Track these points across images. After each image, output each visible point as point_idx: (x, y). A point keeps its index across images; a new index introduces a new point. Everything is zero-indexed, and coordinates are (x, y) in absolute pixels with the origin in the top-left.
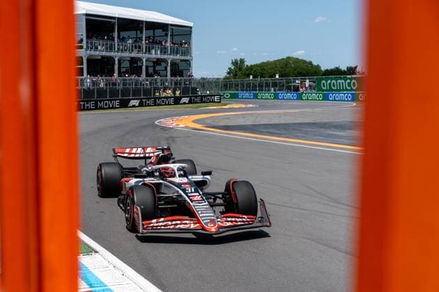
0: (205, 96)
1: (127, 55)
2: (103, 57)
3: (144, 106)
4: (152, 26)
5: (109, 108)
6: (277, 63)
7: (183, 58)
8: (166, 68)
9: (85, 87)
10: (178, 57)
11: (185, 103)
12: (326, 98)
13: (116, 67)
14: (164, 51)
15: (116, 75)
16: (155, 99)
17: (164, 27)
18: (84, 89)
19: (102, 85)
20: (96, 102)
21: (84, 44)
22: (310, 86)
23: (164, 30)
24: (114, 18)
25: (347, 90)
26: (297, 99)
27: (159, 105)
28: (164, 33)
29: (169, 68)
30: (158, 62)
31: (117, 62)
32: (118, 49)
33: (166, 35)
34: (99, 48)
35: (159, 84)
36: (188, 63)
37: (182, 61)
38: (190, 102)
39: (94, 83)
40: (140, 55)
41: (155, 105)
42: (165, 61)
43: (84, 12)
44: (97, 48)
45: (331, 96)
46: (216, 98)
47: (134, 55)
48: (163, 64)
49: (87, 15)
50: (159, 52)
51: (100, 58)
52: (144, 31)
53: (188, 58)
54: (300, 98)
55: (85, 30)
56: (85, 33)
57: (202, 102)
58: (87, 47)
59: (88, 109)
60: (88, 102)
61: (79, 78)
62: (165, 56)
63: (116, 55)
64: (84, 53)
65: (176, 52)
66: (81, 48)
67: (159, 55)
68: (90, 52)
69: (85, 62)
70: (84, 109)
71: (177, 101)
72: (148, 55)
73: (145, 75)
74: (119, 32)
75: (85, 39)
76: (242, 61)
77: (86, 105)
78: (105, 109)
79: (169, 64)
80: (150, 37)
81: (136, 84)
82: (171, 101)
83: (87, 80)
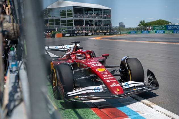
0: (115, 32)
1: (88, 19)
2: (80, 20)
3: (93, 35)
4: (96, 9)
5: (81, 36)
6: (156, 22)
7: (108, 20)
8: (102, 23)
9: (73, 29)
10: (106, 20)
11: (108, 35)
12: (156, 32)
13: (84, 23)
14: (101, 17)
16: (97, 33)
17: (101, 10)
18: (72, 30)
20: (77, 34)
21: (73, 16)
22: (152, 29)
23: (101, 11)
24: (83, 7)
25: (162, 30)
27: (98, 35)
28: (101, 12)
29: (103, 23)
30: (100, 21)
31: (84, 21)
32: (85, 17)
33: (102, 12)
34: (78, 17)
35: (99, 28)
36: (110, 21)
38: (110, 34)
39: (77, 28)
40: (93, 19)
42: (101, 21)
43: (73, 5)
46: (119, 33)
47: (91, 19)
48: (101, 22)
49: (74, 6)
50: (99, 18)
51: (78, 20)
52: (94, 11)
53: (110, 20)
54: (149, 33)
55: (73, 11)
56: (73, 12)
57: (114, 34)
58: (74, 17)
59: (74, 36)
60: (73, 34)
61: (71, 26)
62: (101, 19)
63: (84, 19)
64: (73, 18)
65: (105, 18)
66: (72, 17)
67: (99, 19)
68: (75, 18)
69: (73, 21)
70: (72, 36)
71: (105, 34)
72: (95, 19)
73: (94, 26)
74: (85, 11)
75: (73, 14)
76: (144, 21)
77: (73, 35)
78: (80, 36)
79: (103, 22)
80: (97, 13)
81: (91, 28)
82: (103, 34)
83: (74, 27)
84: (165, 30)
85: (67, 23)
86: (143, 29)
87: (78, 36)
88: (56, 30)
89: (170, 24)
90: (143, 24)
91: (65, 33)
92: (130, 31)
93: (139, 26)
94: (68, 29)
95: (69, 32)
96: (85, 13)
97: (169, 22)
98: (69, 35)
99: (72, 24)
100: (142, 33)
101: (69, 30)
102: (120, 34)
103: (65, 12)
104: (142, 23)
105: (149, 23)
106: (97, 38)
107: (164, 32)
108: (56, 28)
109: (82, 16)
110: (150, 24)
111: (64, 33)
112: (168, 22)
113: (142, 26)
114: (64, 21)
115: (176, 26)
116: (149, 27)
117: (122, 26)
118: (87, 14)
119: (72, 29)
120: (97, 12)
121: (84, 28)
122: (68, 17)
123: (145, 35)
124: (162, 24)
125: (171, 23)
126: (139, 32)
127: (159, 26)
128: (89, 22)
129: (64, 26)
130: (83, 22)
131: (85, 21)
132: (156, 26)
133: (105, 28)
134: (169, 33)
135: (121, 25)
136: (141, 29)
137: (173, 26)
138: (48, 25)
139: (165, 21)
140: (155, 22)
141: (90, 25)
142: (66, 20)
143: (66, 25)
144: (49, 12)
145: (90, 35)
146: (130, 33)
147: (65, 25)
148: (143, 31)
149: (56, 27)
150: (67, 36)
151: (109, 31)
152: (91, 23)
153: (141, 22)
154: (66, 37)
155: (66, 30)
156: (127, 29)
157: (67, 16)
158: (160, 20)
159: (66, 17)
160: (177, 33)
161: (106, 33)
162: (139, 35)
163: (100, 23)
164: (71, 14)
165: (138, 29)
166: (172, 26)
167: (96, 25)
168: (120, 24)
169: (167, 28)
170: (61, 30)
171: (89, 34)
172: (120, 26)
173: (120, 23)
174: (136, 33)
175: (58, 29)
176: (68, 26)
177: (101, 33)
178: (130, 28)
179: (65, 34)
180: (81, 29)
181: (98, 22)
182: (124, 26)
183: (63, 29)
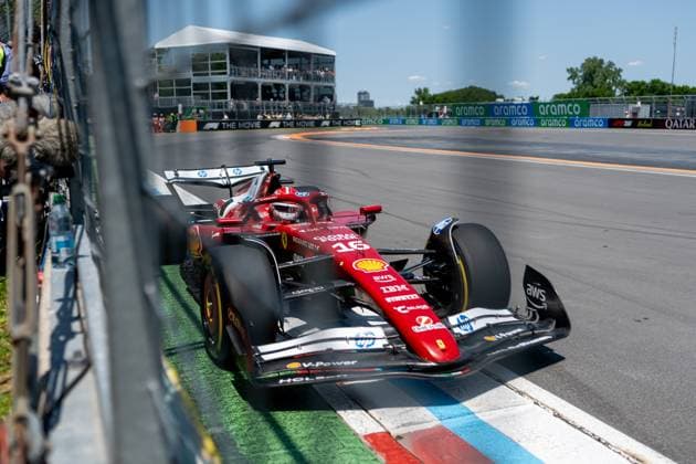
0: (345, 120)
1: (270, 81)
2: (248, 83)
4: (293, 54)
5: (250, 128)
6: (460, 93)
7: (326, 84)
8: (309, 94)
10: (320, 84)
11: (325, 126)
12: (460, 123)
13: (260, 91)
14: (307, 78)
15: (259, 99)
17: (307, 55)
19: (245, 108)
20: (237, 122)
21: (228, 71)
22: (448, 113)
23: (307, 59)
24: (257, 47)
25: (476, 116)
26: (437, 124)
27: (299, 127)
28: (307, 62)
29: (312, 94)
30: (303, 88)
31: (260, 88)
32: (262, 75)
33: (309, 63)
34: (244, 73)
35: (301, 108)
36: (332, 88)
37: (326, 87)
38: (331, 125)
39: (238, 106)
40: (283, 82)
41: (295, 126)
42: (308, 87)
43: (227, 41)
44: (240, 74)
45: (464, 122)
46: (357, 123)
47: (278, 81)
48: (308, 90)
49: (230, 44)
50: (301, 79)
51: (243, 83)
52: (287, 59)
53: (332, 85)
54: (439, 123)
55: (228, 58)
56: (228, 61)
57: (343, 125)
58: (231, 73)
59: (229, 129)
60: (229, 122)
61: (223, 101)
62: (308, 83)
63: (260, 81)
64: (227, 79)
65: (318, 78)
66: (225, 73)
67: (302, 81)
68: (233, 78)
69: (229, 87)
70: (226, 129)
71: (318, 124)
72: (290, 82)
73: (287, 101)
74: (262, 59)
75: (228, 65)
76: (426, 90)
77: (228, 125)
78: (246, 129)
79: (312, 90)
80: (297, 65)
81: (279, 107)
82: (312, 124)
83: (231, 103)
84: (485, 115)
85: (210, 91)
86: (425, 112)
87: (243, 128)
88: (180, 112)
89: (501, 100)
90: (423, 99)
92: (388, 116)
93: (412, 103)
94: (214, 108)
95: (217, 117)
96: (262, 65)
97: (498, 94)
98: (215, 125)
99: (224, 96)
100: (420, 123)
101: (216, 110)
102: (360, 126)
103: (206, 59)
104: (422, 94)
105: (441, 95)
106: (295, 136)
107: (483, 124)
108: (180, 106)
110: (444, 98)
111: (201, 119)
112: (493, 96)
113: (421, 103)
114: (201, 84)
115: (517, 105)
116: (442, 107)
117: (365, 102)
118: (267, 67)
119: (224, 110)
120: (298, 60)
121: (258, 107)
122: (213, 74)
123: (430, 129)
124: (477, 100)
125: (501, 97)
126: (413, 120)
127: (468, 106)
128: (274, 91)
129: (202, 99)
130: (257, 89)
131: (262, 86)
132: (460, 106)
133: (319, 108)
134: (496, 126)
135: (363, 98)
136: (419, 113)
137: (508, 105)
138: (157, 95)
139: (487, 92)
140: (457, 91)
141: (275, 99)
142: (207, 84)
143: (207, 98)
144: (159, 58)
145: (274, 128)
146: (386, 122)
147: (206, 96)
148: (423, 117)
149: (179, 101)
150: (212, 129)
151: (328, 116)
152: (278, 93)
153: (418, 92)
155: (208, 110)
156: (380, 110)
157: (210, 72)
158: (471, 87)
159: (207, 74)
160: (517, 126)
161: (321, 121)
162: (414, 129)
163: (305, 94)
164: (223, 66)
165: (409, 112)
166: (504, 105)
167: (292, 97)
168: (359, 98)
169: (490, 111)
170: (194, 111)
171: (273, 124)
172: (360, 101)
173: (360, 94)
174: (404, 122)
175: (184, 109)
176: (213, 98)
177: (307, 121)
178: (388, 109)
179: (204, 123)
180: (251, 107)
181: (297, 90)
182: (371, 103)
183: (198, 109)
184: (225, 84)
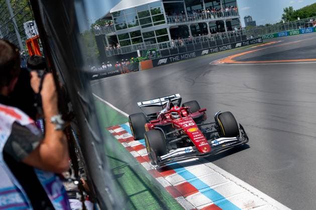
0: (251, 40)
1: (196, 22)
2: (180, 26)
3: (211, 53)
5: (189, 58)
7: (233, 17)
8: (223, 26)
10: (230, 17)
11: (239, 47)
13: (190, 31)
14: (220, 15)
16: (219, 47)
18: (170, 50)
19: (182, 44)
20: (180, 55)
21: (166, 20)
23: (217, 2)
26: (313, 32)
27: (222, 51)
28: (218, 4)
29: (225, 26)
30: (218, 23)
31: (189, 28)
32: (189, 19)
33: (220, 4)
34: (176, 20)
35: (221, 37)
36: (237, 20)
37: (233, 19)
38: (242, 45)
39: (178, 44)
40: (204, 21)
41: (219, 51)
42: (221, 21)
44: (174, 21)
46: (259, 40)
47: (201, 21)
49: (163, 1)
50: (217, 17)
51: (178, 27)
52: (204, 4)
53: (237, 17)
54: (314, 30)
55: (164, 11)
56: (164, 13)
57: (250, 44)
58: (168, 22)
59: (175, 61)
60: (174, 56)
61: (166, 42)
62: (221, 18)
63: (189, 24)
64: (166, 26)
65: (228, 14)
66: (164, 22)
67: (217, 19)
68: (170, 25)
69: (168, 31)
70: (173, 62)
71: (233, 46)
72: (209, 20)
73: (210, 34)
74: (186, 7)
75: (165, 16)
76: (291, 8)
77: (173, 59)
78: (186, 59)
79: (225, 23)
80: (210, 7)
81: (205, 40)
82: (229, 47)
83: (172, 43)
85: (156, 37)
87: (184, 59)
88: (139, 55)
91: (156, 57)
92: (277, 31)
94: (161, 48)
95: (164, 54)
99: (166, 38)
100: (300, 32)
103: (148, 14)
108: (138, 51)
109: (184, 18)
111: (154, 58)
118: (190, 12)
119: (168, 48)
121: (191, 42)
122: (155, 24)
129: (152, 43)
130: (188, 30)
131: (191, 27)
133: (232, 35)
135: (247, 21)
138: (119, 46)
142: (153, 32)
144: (115, 19)
145: (205, 54)
146: (276, 36)
147: (154, 41)
149: (136, 47)
150: (163, 64)
153: (286, 11)
154: (160, 65)
155: (157, 50)
157: (153, 23)
159: (151, 25)
161: (235, 44)
164: (161, 17)
171: (204, 52)
174: (289, 34)
175: (141, 52)
176: (158, 42)
177: (226, 45)
179: (157, 60)
180: (187, 43)
181: (214, 25)
183: (151, 51)
184: (165, 29)
